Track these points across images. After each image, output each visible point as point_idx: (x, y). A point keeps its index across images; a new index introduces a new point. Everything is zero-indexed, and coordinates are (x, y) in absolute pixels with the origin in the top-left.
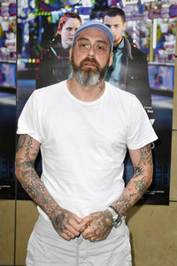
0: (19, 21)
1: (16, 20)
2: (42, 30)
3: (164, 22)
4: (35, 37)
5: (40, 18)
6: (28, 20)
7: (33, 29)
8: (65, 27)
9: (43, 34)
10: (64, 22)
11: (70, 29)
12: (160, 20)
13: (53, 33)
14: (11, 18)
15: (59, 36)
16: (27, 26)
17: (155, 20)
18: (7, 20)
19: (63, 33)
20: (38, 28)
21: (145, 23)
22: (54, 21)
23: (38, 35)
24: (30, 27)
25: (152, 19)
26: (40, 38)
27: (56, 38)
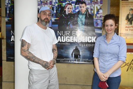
0: (53, 6)
1: (52, 6)
2: (60, 9)
3: (98, 6)
4: (58, 11)
5: (59, 5)
6: (55, 6)
7: (57, 9)
8: (67, 8)
9: (60, 10)
10: (67, 6)
11: (69, 8)
12: (97, 5)
13: (63, 10)
14: (50, 6)
15: (65, 11)
16: (55, 8)
17: (96, 5)
18: (49, 6)
19: (67, 10)
20: (58, 8)
21: (93, 6)
22: (64, 6)
23: (58, 10)
24: (56, 8)
25: (95, 5)
26: (59, 11)
27: (64, 11)
